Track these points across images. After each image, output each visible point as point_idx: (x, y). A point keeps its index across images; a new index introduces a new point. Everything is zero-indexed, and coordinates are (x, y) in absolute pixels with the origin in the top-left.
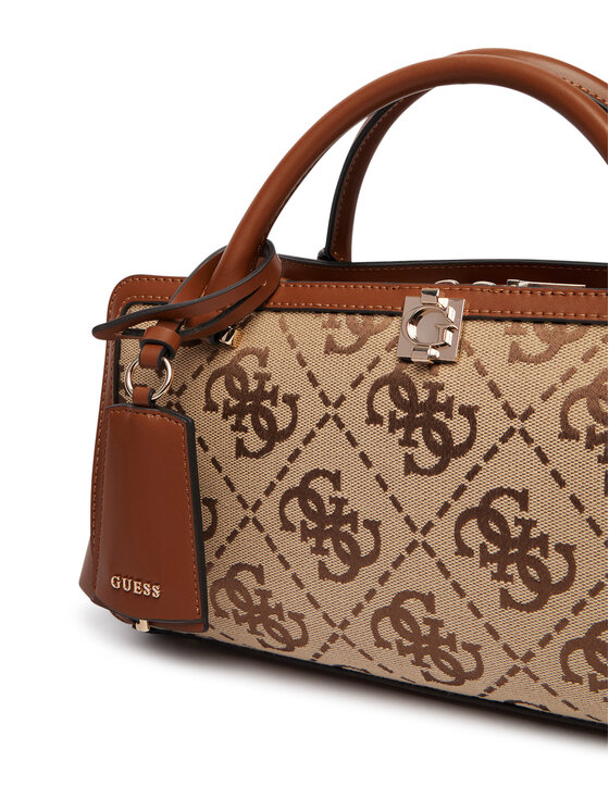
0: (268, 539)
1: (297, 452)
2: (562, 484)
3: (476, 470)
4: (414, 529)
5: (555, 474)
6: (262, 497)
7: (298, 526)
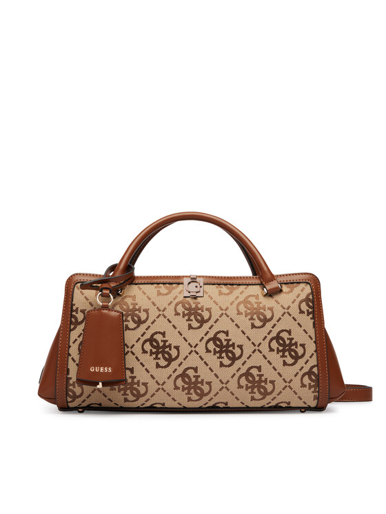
0: (137, 358)
1: (149, 327)
2: (239, 327)
3: (212, 326)
4: (191, 346)
5: (236, 325)
6: (135, 343)
7: (149, 351)
